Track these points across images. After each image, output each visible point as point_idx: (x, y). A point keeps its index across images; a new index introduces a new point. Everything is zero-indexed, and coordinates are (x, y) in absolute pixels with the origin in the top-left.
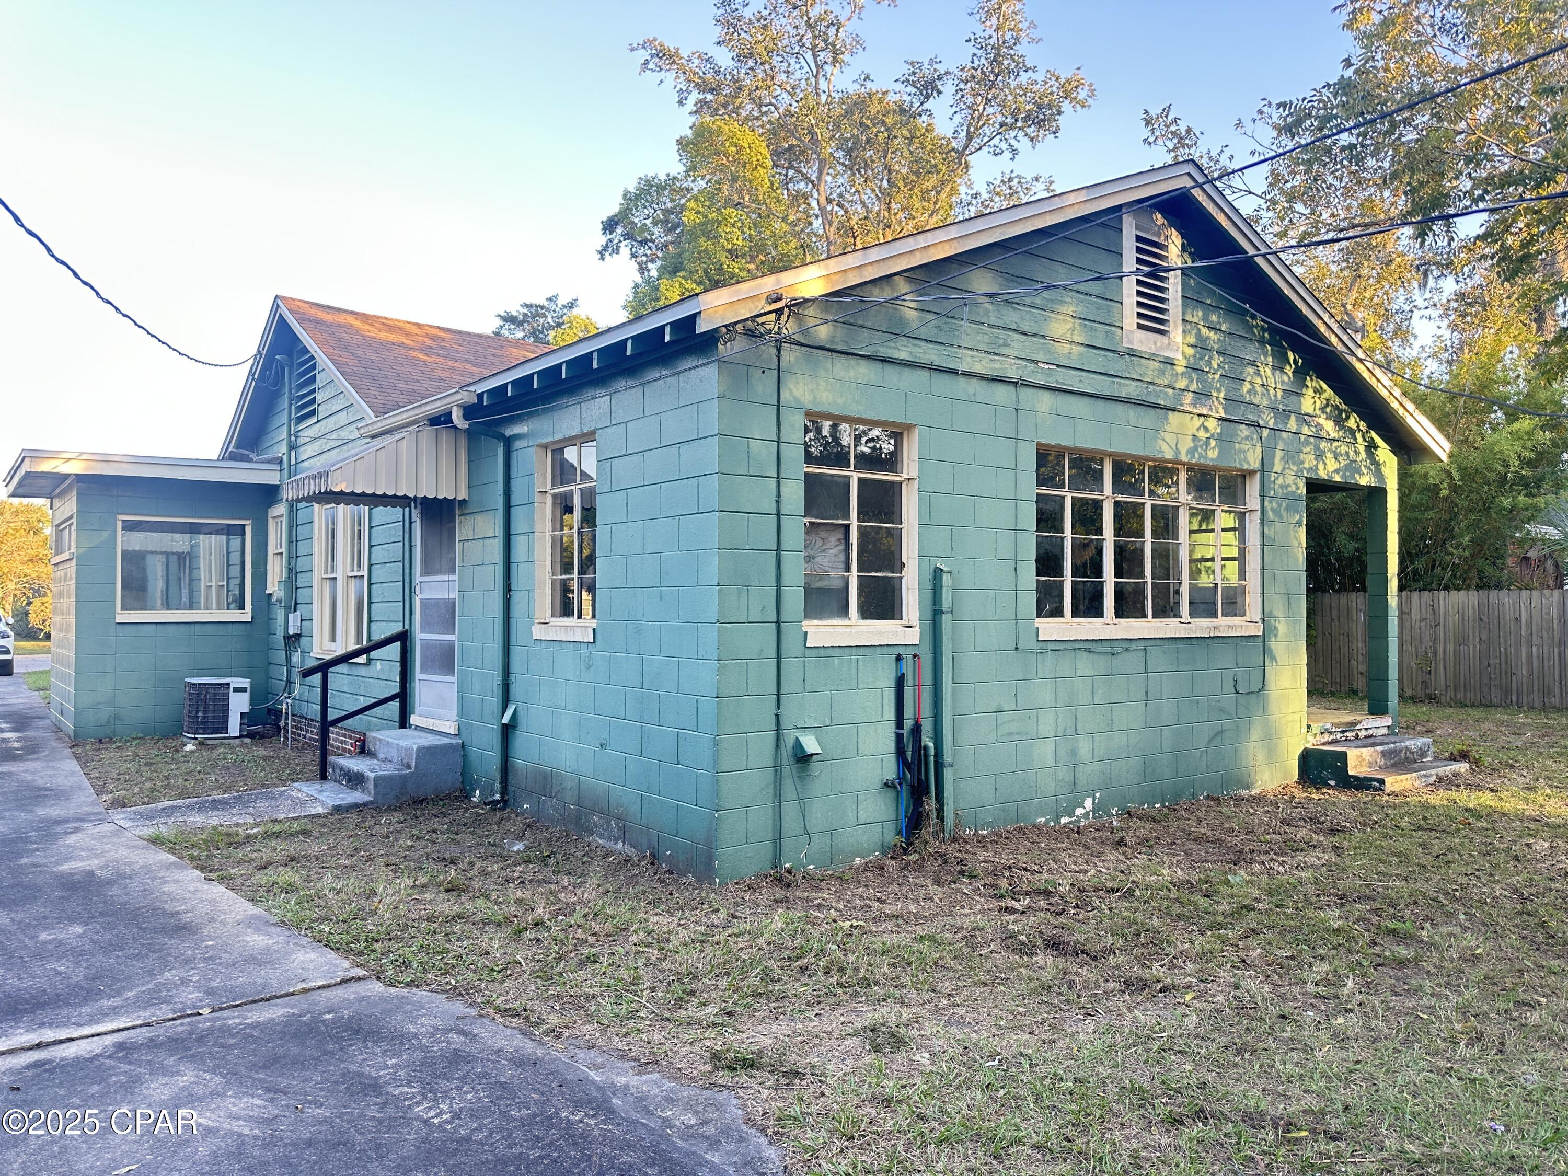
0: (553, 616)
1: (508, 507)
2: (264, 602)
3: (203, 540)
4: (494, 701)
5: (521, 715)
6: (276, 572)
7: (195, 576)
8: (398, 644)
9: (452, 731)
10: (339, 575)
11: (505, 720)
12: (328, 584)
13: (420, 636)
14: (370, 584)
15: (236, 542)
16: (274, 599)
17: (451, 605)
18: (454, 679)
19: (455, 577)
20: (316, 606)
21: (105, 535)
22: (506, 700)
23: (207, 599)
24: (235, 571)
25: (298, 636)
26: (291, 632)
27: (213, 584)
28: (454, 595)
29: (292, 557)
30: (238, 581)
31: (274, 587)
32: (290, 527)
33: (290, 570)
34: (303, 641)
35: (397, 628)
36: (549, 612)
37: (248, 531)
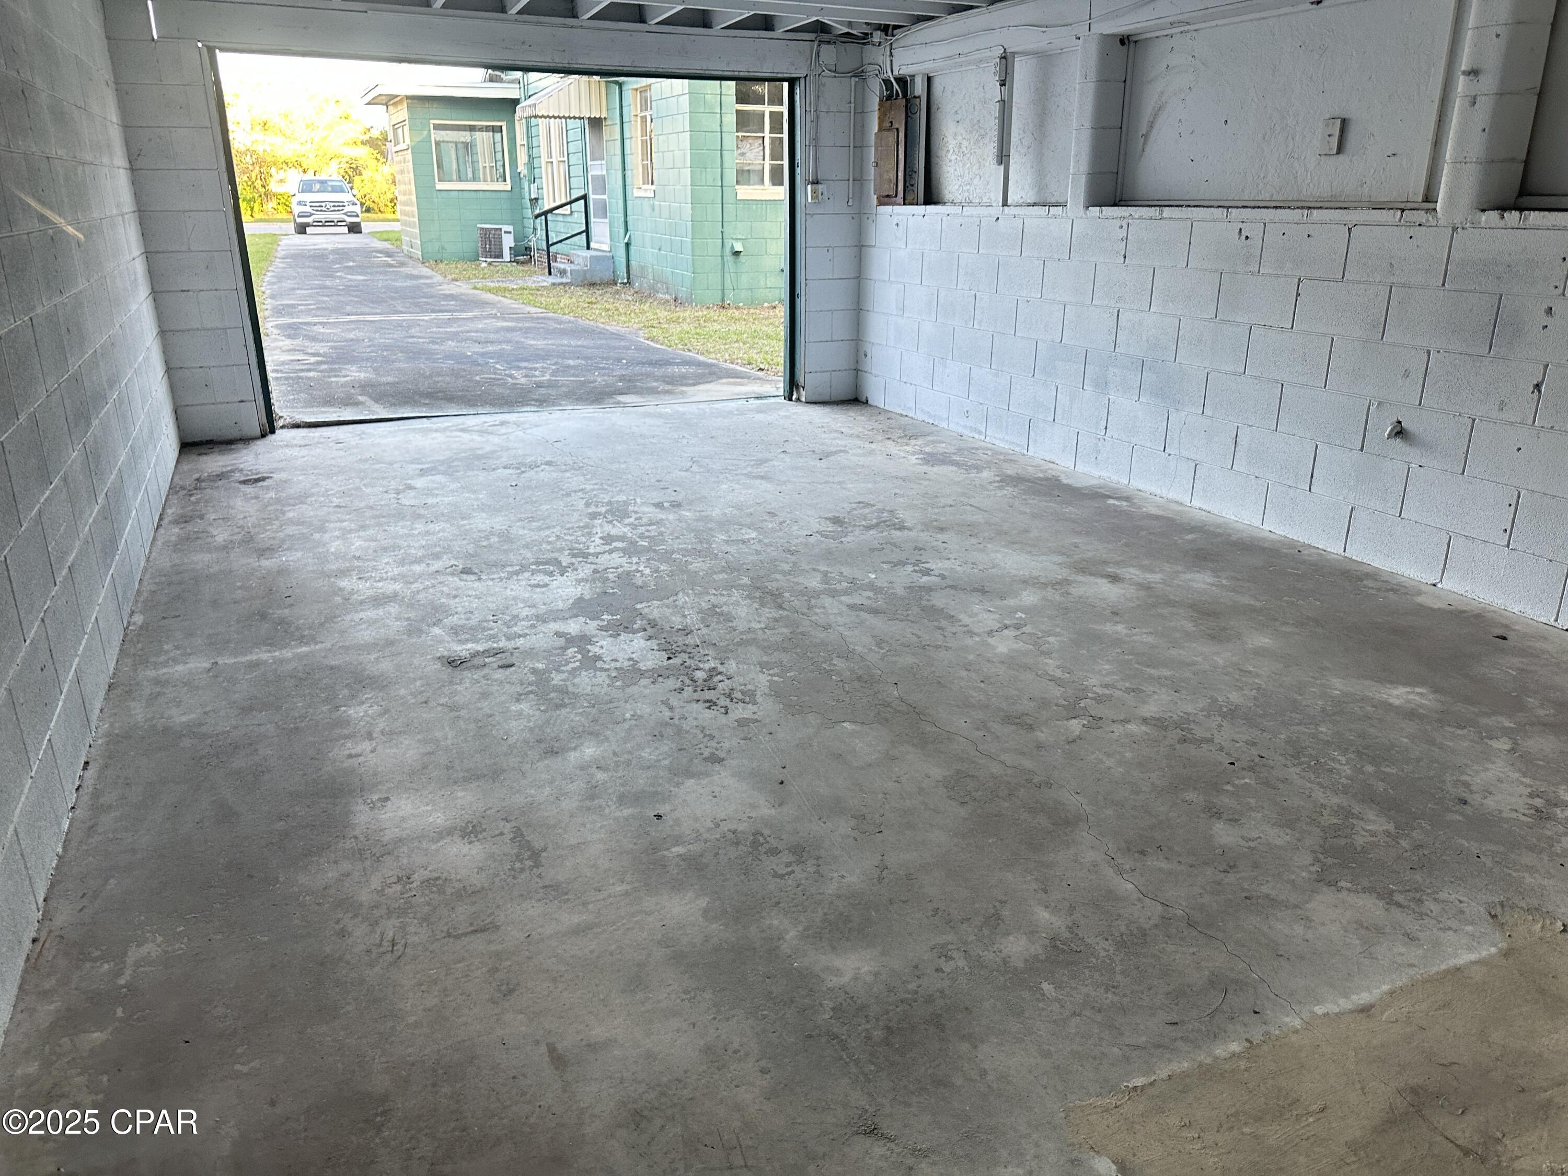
0: (644, 184)
1: (622, 123)
2: (517, 177)
3: (478, 135)
4: (622, 231)
5: (632, 237)
6: (522, 157)
7: (475, 159)
8: (582, 201)
9: (608, 249)
10: (554, 160)
11: (626, 241)
12: (549, 165)
13: (592, 197)
14: (569, 166)
15: (498, 136)
16: (522, 175)
17: (603, 177)
18: (607, 221)
19: (604, 162)
20: (544, 180)
21: (425, 133)
22: (626, 230)
23: (484, 174)
24: (499, 156)
25: (537, 199)
26: (533, 197)
27: (487, 165)
28: (604, 173)
29: (530, 148)
30: (501, 163)
31: (522, 168)
32: (528, 128)
33: (529, 156)
34: (540, 202)
35: (582, 193)
36: (641, 182)
37: (504, 129)
